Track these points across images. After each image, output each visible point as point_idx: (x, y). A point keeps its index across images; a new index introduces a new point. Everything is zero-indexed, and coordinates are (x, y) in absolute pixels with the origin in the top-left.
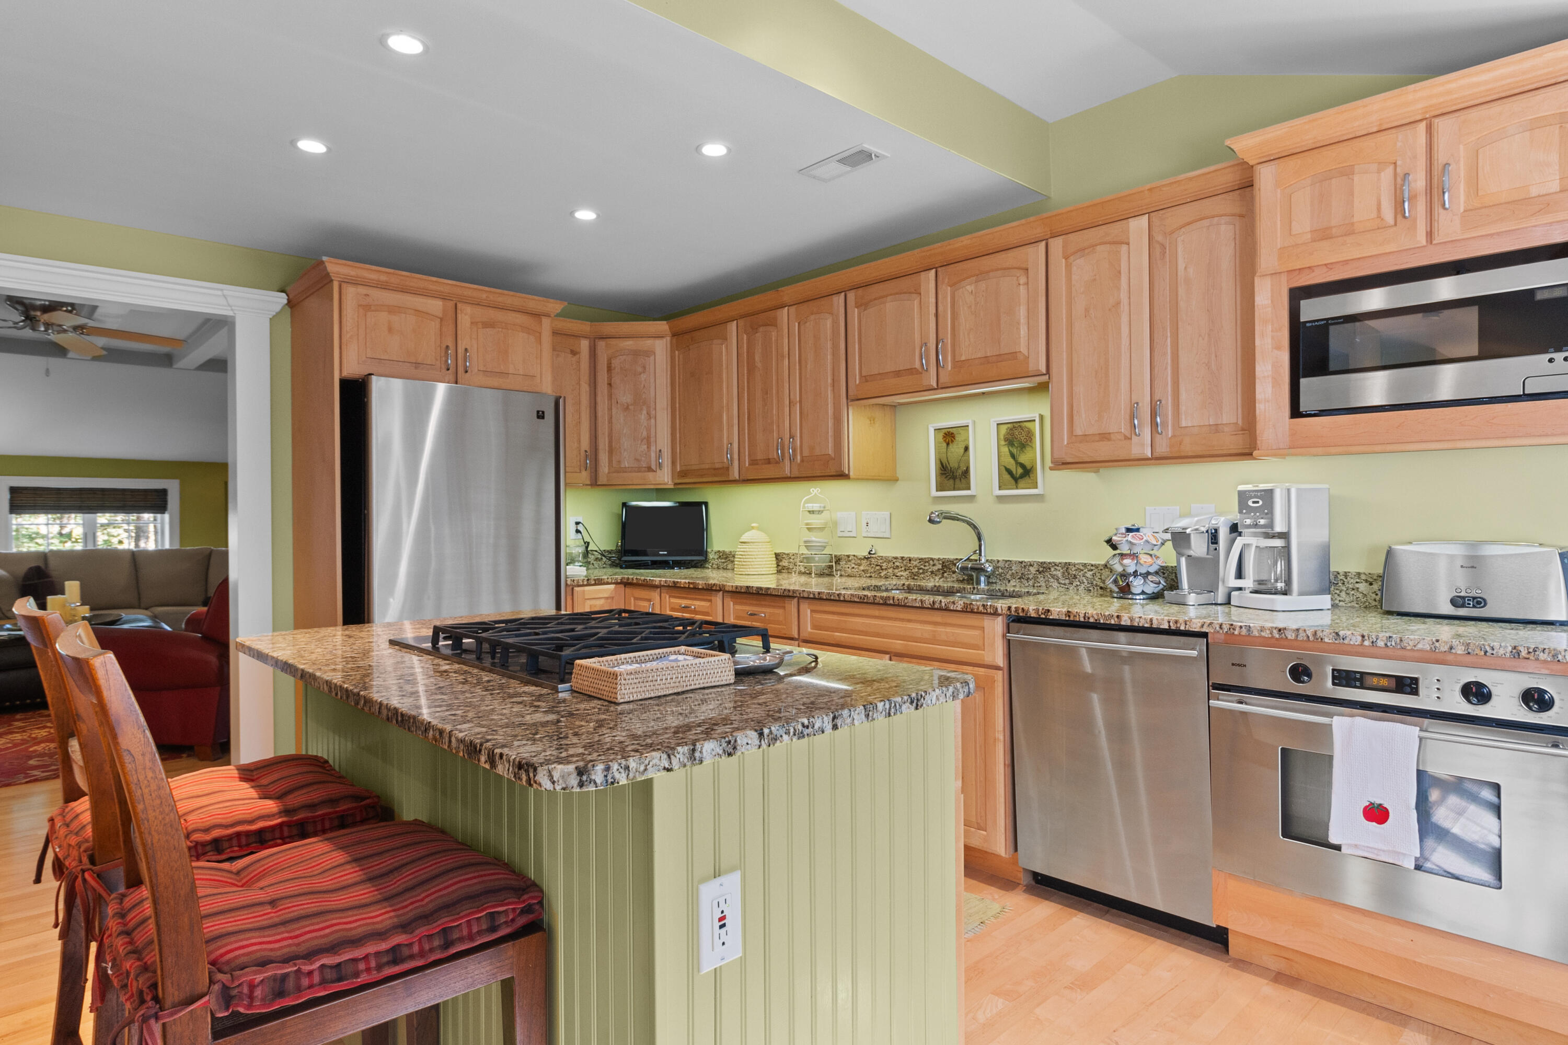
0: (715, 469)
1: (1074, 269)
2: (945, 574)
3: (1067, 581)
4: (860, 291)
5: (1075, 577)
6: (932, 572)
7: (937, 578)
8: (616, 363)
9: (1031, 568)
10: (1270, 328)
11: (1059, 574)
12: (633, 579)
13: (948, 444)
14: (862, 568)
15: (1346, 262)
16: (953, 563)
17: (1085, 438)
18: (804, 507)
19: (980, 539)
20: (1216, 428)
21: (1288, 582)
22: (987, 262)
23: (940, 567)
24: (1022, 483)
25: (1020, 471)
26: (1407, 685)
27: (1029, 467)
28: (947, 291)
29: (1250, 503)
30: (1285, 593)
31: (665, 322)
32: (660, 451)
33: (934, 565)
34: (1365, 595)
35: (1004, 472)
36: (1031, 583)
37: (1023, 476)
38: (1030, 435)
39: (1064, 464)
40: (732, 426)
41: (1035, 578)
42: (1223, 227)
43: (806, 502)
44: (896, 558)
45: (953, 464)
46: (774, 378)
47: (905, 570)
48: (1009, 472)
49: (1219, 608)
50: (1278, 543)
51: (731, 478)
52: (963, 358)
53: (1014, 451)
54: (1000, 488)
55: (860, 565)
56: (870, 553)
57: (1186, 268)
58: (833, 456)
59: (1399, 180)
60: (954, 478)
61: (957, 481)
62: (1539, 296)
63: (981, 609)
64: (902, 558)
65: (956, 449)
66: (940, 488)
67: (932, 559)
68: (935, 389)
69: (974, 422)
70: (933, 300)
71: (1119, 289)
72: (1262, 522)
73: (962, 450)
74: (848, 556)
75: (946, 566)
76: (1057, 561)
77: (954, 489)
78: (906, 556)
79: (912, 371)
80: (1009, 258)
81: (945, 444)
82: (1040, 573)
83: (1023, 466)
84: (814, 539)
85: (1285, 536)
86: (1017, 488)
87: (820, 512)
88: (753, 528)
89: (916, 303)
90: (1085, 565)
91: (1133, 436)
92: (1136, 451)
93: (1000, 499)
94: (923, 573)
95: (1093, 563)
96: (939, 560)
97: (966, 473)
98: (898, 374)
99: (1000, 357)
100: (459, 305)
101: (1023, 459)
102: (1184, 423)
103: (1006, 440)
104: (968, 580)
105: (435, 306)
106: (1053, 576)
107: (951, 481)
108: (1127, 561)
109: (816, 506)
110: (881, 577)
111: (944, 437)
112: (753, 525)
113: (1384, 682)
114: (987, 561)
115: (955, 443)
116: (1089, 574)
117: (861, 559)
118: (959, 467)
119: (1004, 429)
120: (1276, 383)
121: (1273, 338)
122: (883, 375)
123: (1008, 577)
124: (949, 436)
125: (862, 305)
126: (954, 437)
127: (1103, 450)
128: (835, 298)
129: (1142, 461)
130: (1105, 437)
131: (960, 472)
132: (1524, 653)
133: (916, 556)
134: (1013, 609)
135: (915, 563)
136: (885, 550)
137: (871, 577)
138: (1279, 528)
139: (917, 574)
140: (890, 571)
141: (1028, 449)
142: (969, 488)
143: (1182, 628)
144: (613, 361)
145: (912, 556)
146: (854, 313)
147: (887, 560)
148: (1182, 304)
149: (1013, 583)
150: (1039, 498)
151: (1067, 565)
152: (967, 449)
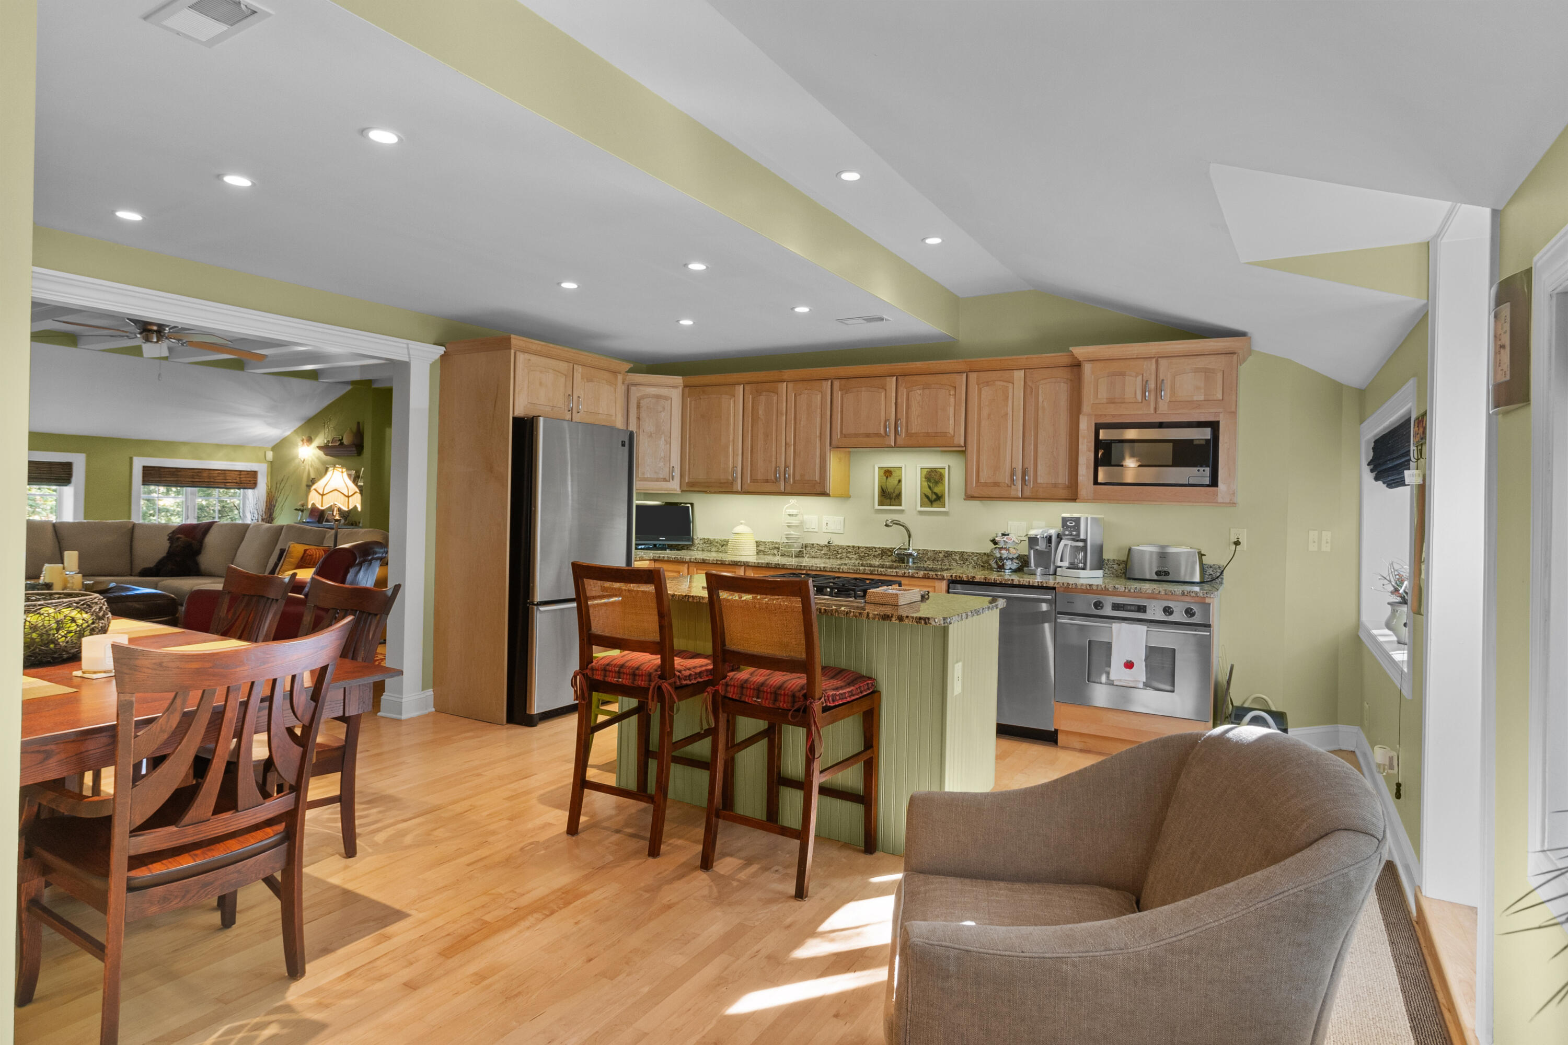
0: (721, 483)
1: (983, 392)
2: (884, 557)
3: (962, 562)
4: (843, 381)
5: (967, 560)
6: (874, 556)
7: (878, 560)
8: (643, 403)
9: (940, 554)
10: (1086, 440)
11: (957, 558)
12: (664, 557)
13: (887, 477)
14: (823, 552)
15: (1120, 415)
16: (891, 550)
17: (986, 484)
18: (785, 512)
19: (910, 536)
20: (1055, 485)
21: (1085, 564)
22: (931, 379)
23: (880, 552)
24: (935, 504)
25: (934, 497)
26: (1142, 609)
27: (940, 495)
28: (903, 391)
29: (1068, 524)
30: (1084, 569)
31: (681, 377)
32: (673, 467)
33: (876, 551)
34: (1116, 571)
35: (924, 497)
36: (940, 563)
37: (935, 500)
38: (941, 477)
39: (972, 497)
40: (738, 455)
41: (942, 560)
42: (1062, 384)
43: (786, 509)
44: (849, 546)
45: (890, 490)
46: (774, 428)
47: (855, 554)
48: (927, 497)
49: (1051, 576)
50: (1081, 544)
51: (735, 490)
52: (913, 432)
53: (931, 485)
54: (921, 506)
55: (821, 550)
56: (829, 543)
57: (1043, 402)
58: (818, 481)
59: (1144, 383)
60: (891, 499)
61: (893, 500)
62: (1195, 443)
63: (934, 576)
64: (853, 547)
65: (893, 481)
66: (881, 504)
67: (875, 548)
68: (892, 447)
69: (905, 466)
70: (894, 394)
71: (1007, 406)
72: (1074, 533)
73: (897, 482)
74: (813, 545)
75: (885, 552)
76: (956, 550)
77: (890, 505)
78: (856, 545)
79: (878, 435)
80: (944, 379)
81: (885, 478)
82: (946, 557)
83: (936, 494)
84: (792, 532)
85: (1085, 541)
86: (932, 507)
87: (796, 515)
88: (741, 524)
89: (883, 394)
90: (973, 553)
91: (1012, 486)
92: (1013, 494)
93: (921, 513)
94: (868, 556)
95: (978, 552)
96: (879, 548)
97: (899, 496)
98: (868, 435)
99: (936, 435)
100: (575, 366)
101: (937, 490)
102: (1039, 481)
103: (926, 478)
104: (898, 561)
105: (563, 366)
106: (953, 559)
107: (888, 500)
108: (1003, 552)
109: (794, 512)
110: (837, 558)
111: (885, 473)
112: (742, 521)
113: (1133, 608)
114: (913, 550)
115: (892, 477)
116: (975, 558)
117: (822, 547)
118: (894, 492)
119: (925, 472)
120: (1087, 468)
121: (1087, 445)
122: (856, 435)
123: (925, 559)
124: (888, 473)
125: (845, 390)
126: (891, 473)
127: (996, 491)
128: (824, 383)
129: (1016, 499)
130: (996, 484)
131: (895, 495)
132: (1186, 594)
133: (863, 545)
134: (954, 576)
135: (862, 550)
136: (838, 541)
137: (829, 558)
138: (1082, 537)
139: (864, 557)
140: (844, 554)
141: (940, 484)
142: (901, 505)
143: (1045, 585)
144: (641, 402)
145: (860, 545)
146: (838, 395)
147: (842, 547)
148: (1040, 420)
149: (928, 563)
150: (946, 513)
151: (962, 554)
152: (900, 481)
